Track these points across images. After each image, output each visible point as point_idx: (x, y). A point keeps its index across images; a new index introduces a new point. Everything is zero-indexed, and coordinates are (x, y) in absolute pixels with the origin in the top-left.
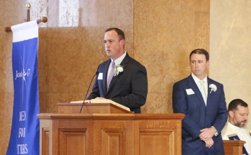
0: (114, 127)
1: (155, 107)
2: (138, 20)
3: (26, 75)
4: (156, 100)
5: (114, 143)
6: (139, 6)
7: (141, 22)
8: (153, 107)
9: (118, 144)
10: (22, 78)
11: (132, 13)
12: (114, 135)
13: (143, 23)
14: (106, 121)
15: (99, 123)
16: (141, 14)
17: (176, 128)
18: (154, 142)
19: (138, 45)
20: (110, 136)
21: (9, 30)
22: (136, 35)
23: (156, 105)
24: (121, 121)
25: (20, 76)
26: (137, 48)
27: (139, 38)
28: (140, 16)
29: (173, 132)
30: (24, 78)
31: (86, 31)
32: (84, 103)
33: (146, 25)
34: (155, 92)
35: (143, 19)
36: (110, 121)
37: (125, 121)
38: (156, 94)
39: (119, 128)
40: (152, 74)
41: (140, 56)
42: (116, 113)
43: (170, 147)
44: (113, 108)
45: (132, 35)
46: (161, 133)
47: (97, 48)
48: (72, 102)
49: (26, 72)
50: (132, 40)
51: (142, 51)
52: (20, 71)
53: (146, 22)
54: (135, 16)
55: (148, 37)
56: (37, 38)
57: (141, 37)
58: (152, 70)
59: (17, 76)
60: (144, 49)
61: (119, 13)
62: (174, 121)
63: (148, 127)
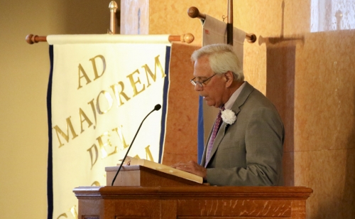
15: (112, 204)
17: (288, 215)
62: (283, 201)
63: (205, 212)
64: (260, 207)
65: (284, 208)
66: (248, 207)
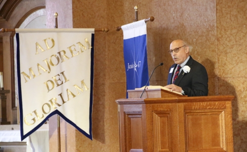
0: (162, 109)
1: (242, 90)
2: (221, 14)
3: (137, 67)
4: (243, 83)
5: (163, 123)
6: (222, 3)
7: (225, 17)
8: (240, 90)
9: (167, 123)
10: (133, 69)
11: (215, 9)
12: (164, 117)
13: (226, 18)
14: (156, 105)
15: (150, 106)
16: (224, 9)
17: (225, 108)
18: (203, 121)
19: (222, 36)
20: (160, 117)
21: (119, 29)
22: (220, 27)
23: (244, 88)
24: (167, 104)
25: (132, 67)
26: (221, 39)
27: (223, 30)
28: (223, 11)
29: (223, 112)
30: (135, 69)
31: (185, 27)
32: (145, 89)
33: (230, 19)
34: (242, 77)
35: (227, 14)
36: (159, 104)
37: (170, 104)
38: (244, 78)
39: (166, 110)
40: (238, 61)
41: (224, 46)
42: (169, 97)
43: (221, 125)
44: (163, 93)
45: (216, 28)
46: (210, 113)
47: (193, 40)
48: (136, 89)
49: (137, 64)
50: (216, 33)
51: (226, 42)
52: (131, 63)
53: (230, 16)
54: (218, 11)
55: (232, 29)
56: (145, 35)
57: (225, 30)
58: (238, 58)
59: (129, 68)
60: (228, 39)
61: (206, 9)
62: (223, 102)
63: (194, 108)
64: (215, 105)
65: (224, 105)
66: (210, 105)
